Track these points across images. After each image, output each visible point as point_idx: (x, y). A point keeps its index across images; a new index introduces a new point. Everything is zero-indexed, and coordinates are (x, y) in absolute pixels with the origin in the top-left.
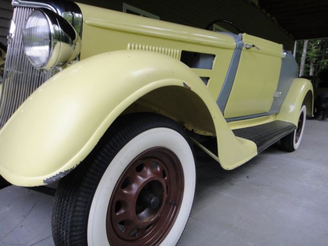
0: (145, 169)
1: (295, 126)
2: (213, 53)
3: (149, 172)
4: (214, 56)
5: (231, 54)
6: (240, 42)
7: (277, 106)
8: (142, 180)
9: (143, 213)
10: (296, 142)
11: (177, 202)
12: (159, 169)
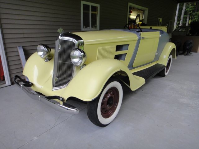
0: (108, 93)
1: (165, 66)
2: (128, 44)
3: (109, 95)
4: (129, 44)
5: (136, 42)
6: (140, 36)
7: (157, 58)
8: (108, 97)
9: (108, 106)
10: (166, 72)
11: (117, 102)
12: (112, 93)
